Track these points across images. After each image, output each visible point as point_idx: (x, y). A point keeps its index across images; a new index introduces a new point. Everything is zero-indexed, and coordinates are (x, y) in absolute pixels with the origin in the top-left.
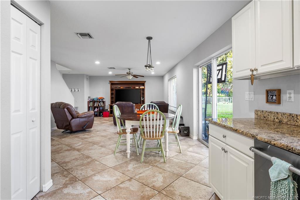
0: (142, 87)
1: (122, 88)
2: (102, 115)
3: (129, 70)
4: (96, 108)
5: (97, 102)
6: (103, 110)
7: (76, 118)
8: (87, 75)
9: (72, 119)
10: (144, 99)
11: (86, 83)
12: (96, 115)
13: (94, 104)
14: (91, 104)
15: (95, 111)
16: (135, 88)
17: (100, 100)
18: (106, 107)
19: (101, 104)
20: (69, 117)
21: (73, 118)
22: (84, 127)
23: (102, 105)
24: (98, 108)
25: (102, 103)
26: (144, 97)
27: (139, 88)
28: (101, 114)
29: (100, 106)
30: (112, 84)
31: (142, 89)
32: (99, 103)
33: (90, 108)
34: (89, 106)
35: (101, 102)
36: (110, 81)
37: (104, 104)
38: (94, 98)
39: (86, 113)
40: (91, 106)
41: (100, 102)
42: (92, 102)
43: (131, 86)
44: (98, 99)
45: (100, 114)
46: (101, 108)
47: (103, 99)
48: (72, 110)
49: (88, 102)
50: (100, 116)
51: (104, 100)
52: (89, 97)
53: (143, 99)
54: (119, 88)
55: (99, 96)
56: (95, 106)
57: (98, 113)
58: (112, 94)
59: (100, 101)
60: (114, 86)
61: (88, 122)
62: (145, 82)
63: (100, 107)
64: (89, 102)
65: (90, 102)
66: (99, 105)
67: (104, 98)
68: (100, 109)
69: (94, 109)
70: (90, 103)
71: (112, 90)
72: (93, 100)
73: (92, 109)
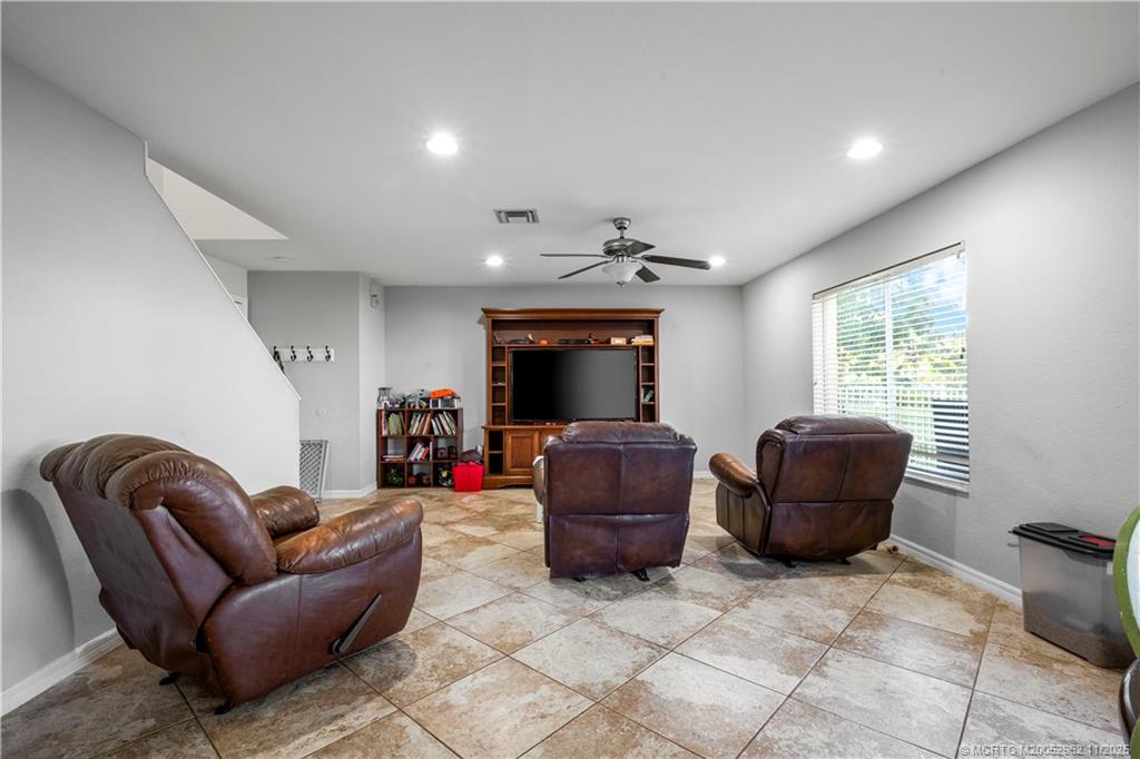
0: (642, 340)
1: (544, 343)
2: (447, 479)
3: (621, 228)
4: (419, 446)
5: (424, 412)
6: (453, 451)
7: (268, 579)
8: (373, 281)
9: (225, 595)
10: (653, 399)
11: (367, 319)
12: (420, 476)
13: (409, 426)
14: (394, 420)
15: (412, 459)
16: (608, 341)
17: (436, 404)
18: (465, 435)
19: (444, 422)
20: (203, 580)
21: (238, 581)
22: (344, 636)
23: (447, 428)
24: (426, 444)
25: (445, 420)
26: (653, 388)
27: (629, 342)
28: (444, 474)
29: (436, 432)
30: (497, 323)
31: (644, 347)
32: (433, 417)
33: (390, 442)
34: (384, 433)
35: (441, 412)
36: (486, 311)
37: (456, 424)
38: (407, 394)
39: (358, 526)
40: (393, 432)
41: (436, 413)
42: (397, 413)
43: (588, 332)
44: (427, 400)
45: (437, 474)
46: (442, 444)
47: (454, 396)
48: (224, 513)
49: (379, 412)
50: (437, 483)
51: (457, 404)
52: (383, 390)
53: (648, 397)
54: (531, 342)
55: (433, 385)
56: (414, 431)
57: (429, 470)
58: (495, 373)
59: (440, 407)
60: (506, 337)
61: (377, 591)
62: (658, 312)
63: (437, 437)
64: (383, 416)
65: (389, 412)
66: (431, 430)
67: (458, 393)
68: (436, 450)
69: (410, 449)
70: (388, 416)
71: (495, 352)
72: (402, 404)
73: (395, 448)
